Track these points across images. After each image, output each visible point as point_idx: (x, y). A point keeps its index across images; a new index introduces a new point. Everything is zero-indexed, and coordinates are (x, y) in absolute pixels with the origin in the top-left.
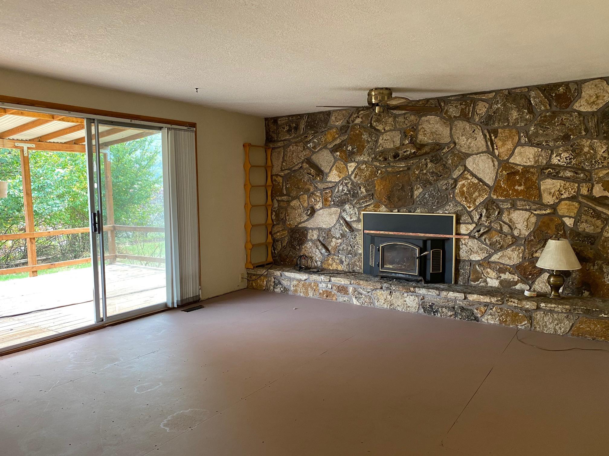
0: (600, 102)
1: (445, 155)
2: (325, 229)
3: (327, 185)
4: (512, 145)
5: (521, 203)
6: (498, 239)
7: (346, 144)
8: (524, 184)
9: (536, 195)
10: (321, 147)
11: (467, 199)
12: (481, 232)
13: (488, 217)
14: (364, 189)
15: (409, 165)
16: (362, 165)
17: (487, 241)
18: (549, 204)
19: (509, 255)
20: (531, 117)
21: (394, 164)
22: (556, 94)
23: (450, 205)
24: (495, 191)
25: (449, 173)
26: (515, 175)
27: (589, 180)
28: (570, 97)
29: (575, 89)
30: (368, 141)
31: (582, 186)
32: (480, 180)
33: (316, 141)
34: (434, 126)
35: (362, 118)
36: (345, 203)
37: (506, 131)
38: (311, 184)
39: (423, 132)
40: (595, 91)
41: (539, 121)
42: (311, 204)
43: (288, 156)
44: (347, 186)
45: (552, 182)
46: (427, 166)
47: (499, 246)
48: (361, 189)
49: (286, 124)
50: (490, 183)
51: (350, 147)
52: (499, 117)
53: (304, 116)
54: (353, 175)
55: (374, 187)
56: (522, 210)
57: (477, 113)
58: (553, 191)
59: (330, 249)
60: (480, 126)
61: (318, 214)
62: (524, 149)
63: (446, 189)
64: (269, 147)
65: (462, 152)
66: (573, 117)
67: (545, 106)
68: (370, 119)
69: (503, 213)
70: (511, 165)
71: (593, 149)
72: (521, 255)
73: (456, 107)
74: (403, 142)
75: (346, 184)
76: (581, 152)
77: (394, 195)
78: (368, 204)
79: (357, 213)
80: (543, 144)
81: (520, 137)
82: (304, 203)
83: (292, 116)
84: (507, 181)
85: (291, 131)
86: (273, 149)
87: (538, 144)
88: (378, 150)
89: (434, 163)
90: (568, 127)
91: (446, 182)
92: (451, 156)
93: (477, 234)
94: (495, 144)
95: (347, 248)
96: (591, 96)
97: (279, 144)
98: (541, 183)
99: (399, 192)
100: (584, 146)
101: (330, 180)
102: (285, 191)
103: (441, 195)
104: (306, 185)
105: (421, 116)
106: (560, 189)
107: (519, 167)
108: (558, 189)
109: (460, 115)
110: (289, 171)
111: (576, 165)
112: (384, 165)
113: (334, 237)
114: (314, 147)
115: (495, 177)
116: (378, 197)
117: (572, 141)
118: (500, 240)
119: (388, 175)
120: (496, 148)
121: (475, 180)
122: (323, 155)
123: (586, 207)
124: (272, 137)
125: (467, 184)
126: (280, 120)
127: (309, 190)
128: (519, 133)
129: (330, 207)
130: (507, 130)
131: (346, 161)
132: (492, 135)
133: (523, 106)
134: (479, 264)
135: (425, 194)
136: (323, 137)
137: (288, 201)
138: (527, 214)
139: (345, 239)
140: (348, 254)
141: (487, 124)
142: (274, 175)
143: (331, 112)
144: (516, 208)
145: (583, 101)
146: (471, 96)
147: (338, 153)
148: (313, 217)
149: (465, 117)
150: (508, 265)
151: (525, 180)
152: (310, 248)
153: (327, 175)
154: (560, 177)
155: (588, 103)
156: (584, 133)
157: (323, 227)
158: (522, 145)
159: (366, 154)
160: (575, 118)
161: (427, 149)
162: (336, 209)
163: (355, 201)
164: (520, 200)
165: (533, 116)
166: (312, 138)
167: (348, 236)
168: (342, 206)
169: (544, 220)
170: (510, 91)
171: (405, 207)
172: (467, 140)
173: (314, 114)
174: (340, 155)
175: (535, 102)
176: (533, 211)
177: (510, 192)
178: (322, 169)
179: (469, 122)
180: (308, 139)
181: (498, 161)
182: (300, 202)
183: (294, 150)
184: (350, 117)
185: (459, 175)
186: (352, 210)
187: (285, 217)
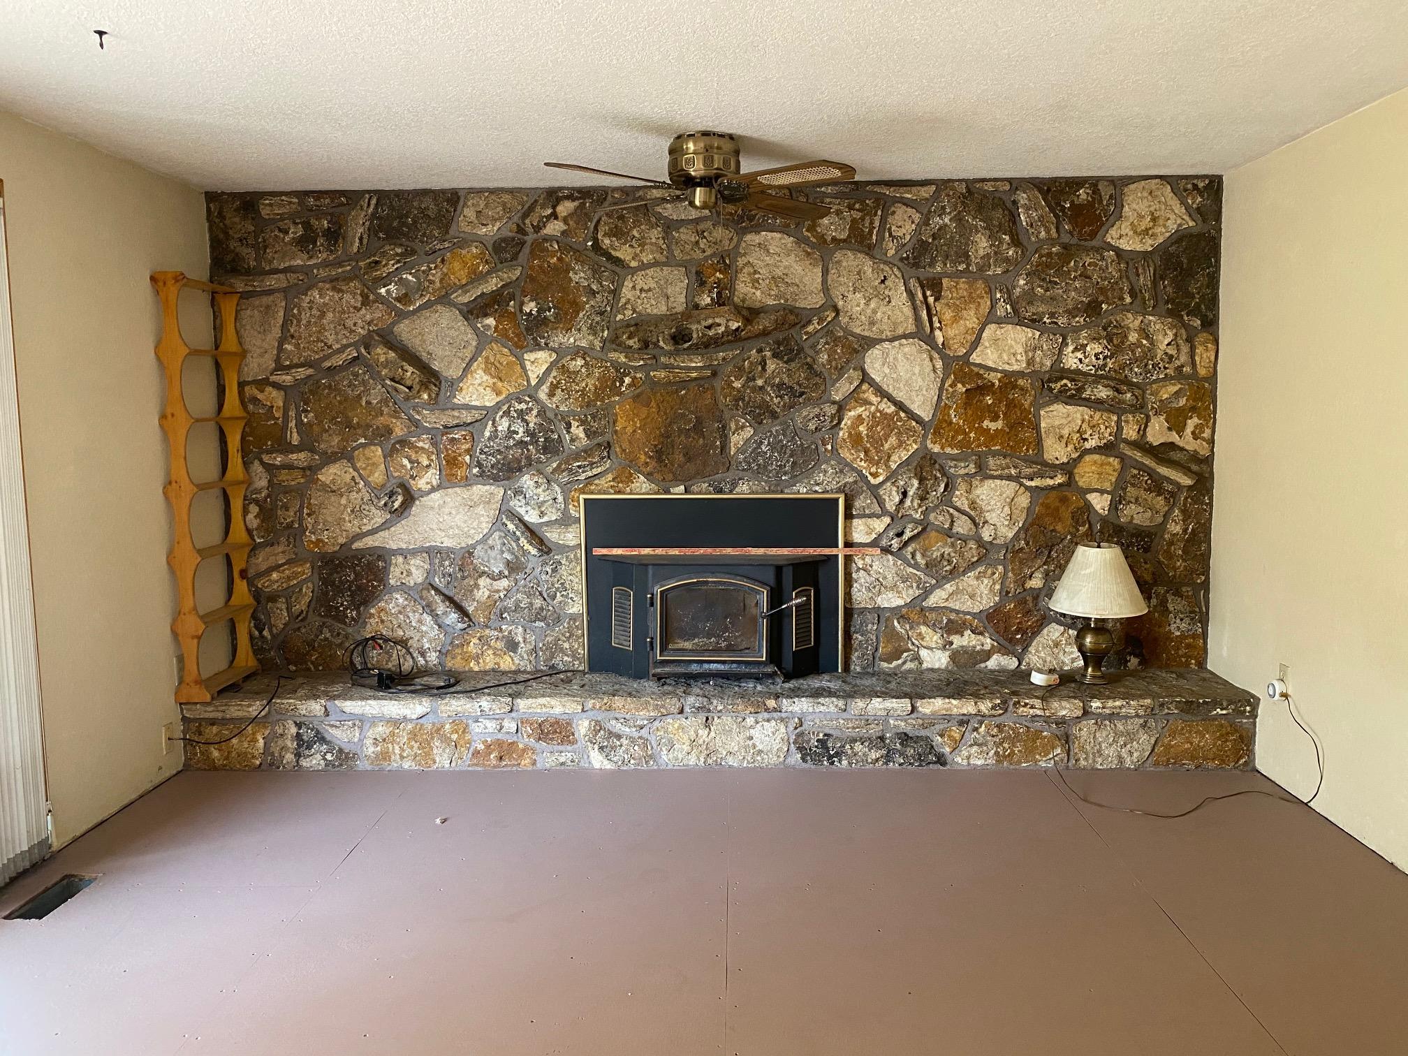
0: (1160, 230)
1: (812, 340)
2: (450, 551)
3: (458, 417)
4: (975, 320)
5: (998, 462)
6: (947, 550)
7: (518, 294)
8: (1005, 414)
9: (1030, 443)
10: (429, 300)
11: (870, 454)
12: (905, 537)
13: (922, 499)
14: (581, 428)
15: (716, 363)
16: (572, 359)
17: (918, 557)
18: (1058, 462)
19: (970, 590)
20: (1017, 253)
21: (672, 360)
22: (1072, 203)
23: (826, 472)
24: (937, 433)
25: (823, 388)
26: (983, 395)
27: (1139, 407)
28: (1100, 213)
29: (1111, 197)
30: (591, 289)
31: (1125, 421)
32: (900, 406)
33: (410, 277)
34: (781, 261)
35: (565, 220)
36: (520, 470)
37: (962, 285)
38: (395, 414)
39: (749, 274)
40: (1150, 206)
41: (1037, 266)
42: (396, 474)
43: (304, 322)
44: (524, 420)
45: (1065, 411)
46: (764, 369)
47: (948, 568)
48: (573, 429)
49: (293, 218)
50: (925, 415)
51: (533, 304)
52: (945, 248)
53: (363, 196)
54: (545, 388)
55: (611, 421)
56: (1001, 477)
57: (890, 235)
58: (1065, 432)
59: (470, 609)
60: (899, 268)
61: (423, 506)
62: (1003, 331)
63: (816, 428)
64: (229, 289)
65: (853, 334)
66: (1106, 261)
67: (1048, 231)
68: (591, 225)
69: (955, 488)
70: (976, 369)
71: (1147, 337)
72: (998, 587)
73: (838, 213)
74: (696, 300)
75: (521, 414)
76: (1123, 343)
77: (673, 446)
78: (595, 471)
79: (560, 499)
80: (1045, 319)
81: (994, 300)
82: (372, 473)
83: (319, 194)
84: (965, 409)
85: (314, 243)
86: (246, 296)
87: (1034, 321)
88: (619, 317)
89: (781, 359)
90: (1098, 282)
91: (817, 410)
92: (827, 343)
93: (895, 544)
94: (936, 315)
95: (531, 604)
96: (1141, 217)
97: (272, 282)
98: (1042, 413)
99: (688, 437)
100: (1129, 328)
101: (463, 401)
102: (295, 435)
103: (802, 444)
104: (377, 416)
105: (745, 231)
106: (1081, 426)
107: (992, 374)
108: (1078, 428)
109: (849, 236)
110: (310, 371)
111: (1115, 371)
112: (642, 363)
113: (484, 573)
114: (404, 299)
115: (936, 398)
116: (624, 450)
117: (1105, 315)
118: (953, 554)
119: (652, 389)
120: (938, 325)
121: (889, 407)
122: (436, 324)
123: (1135, 468)
124: (238, 258)
125: (868, 417)
126: (271, 205)
127: (389, 431)
128: (990, 292)
129: (467, 482)
130: (963, 282)
131: (517, 347)
132: (928, 293)
133: (1000, 226)
134: (901, 616)
135: (761, 443)
136: (435, 268)
137: (310, 468)
138: (1009, 488)
139: (521, 575)
140: (535, 621)
141: (916, 265)
142: (248, 383)
143: (461, 194)
144: (986, 474)
145: (1126, 227)
146: (877, 189)
147: (491, 321)
148: (406, 514)
149: (861, 243)
150: (968, 613)
151: (1006, 405)
152: (400, 612)
153: (454, 385)
154: (1085, 399)
155: (1135, 232)
156: (1128, 300)
157: (444, 545)
158: (1000, 322)
159: (584, 329)
160: (1111, 264)
161: (764, 323)
162: (488, 487)
163: (555, 465)
164: (994, 454)
165: (1022, 252)
166: (397, 269)
167: (530, 566)
168: (508, 479)
169: (1048, 501)
170: (970, 184)
171: (706, 479)
172: (867, 304)
173: (398, 194)
174: (496, 328)
175: (1028, 217)
176: (1024, 481)
177: (972, 435)
178: (436, 366)
179: (872, 257)
180: (384, 272)
181: (944, 357)
182: (355, 469)
183: (325, 304)
184: (525, 215)
185: (849, 392)
186: (544, 491)
187: (301, 520)
